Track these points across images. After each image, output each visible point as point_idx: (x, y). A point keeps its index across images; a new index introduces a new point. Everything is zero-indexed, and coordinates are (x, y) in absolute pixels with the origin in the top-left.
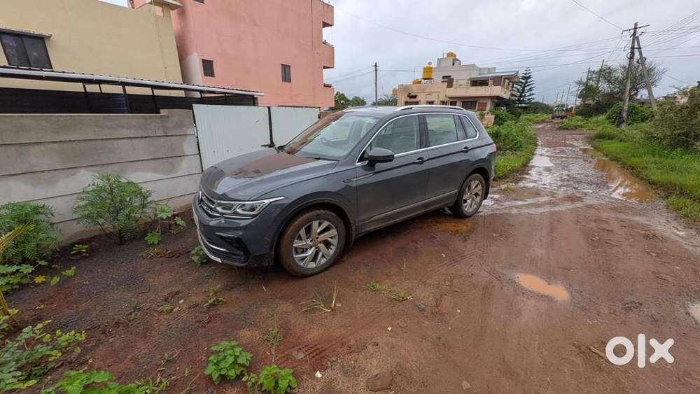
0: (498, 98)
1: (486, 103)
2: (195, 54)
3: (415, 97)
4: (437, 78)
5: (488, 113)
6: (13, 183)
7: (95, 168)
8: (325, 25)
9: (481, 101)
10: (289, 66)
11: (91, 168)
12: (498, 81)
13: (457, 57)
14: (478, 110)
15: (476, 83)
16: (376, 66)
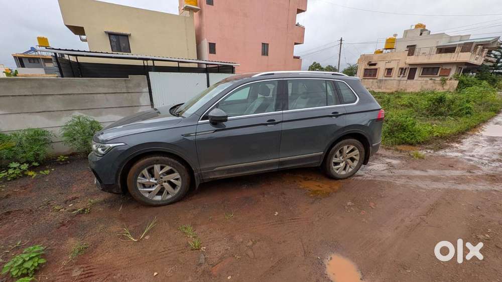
0: (467, 64)
1: (450, 69)
2: (206, 39)
3: (375, 64)
4: (402, 48)
5: (451, 79)
6: (38, 117)
7: (83, 111)
8: (299, 11)
9: (444, 68)
10: (268, 44)
11: (81, 111)
12: (467, 47)
13: (426, 28)
14: (440, 76)
15: (442, 50)
16: (341, 40)
